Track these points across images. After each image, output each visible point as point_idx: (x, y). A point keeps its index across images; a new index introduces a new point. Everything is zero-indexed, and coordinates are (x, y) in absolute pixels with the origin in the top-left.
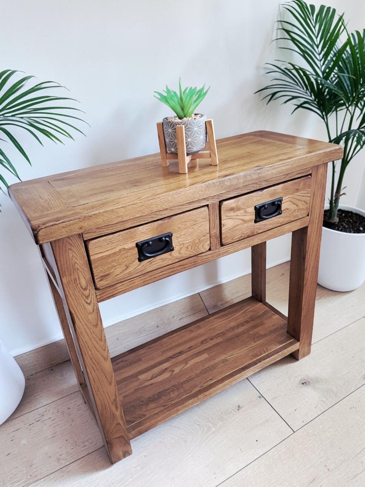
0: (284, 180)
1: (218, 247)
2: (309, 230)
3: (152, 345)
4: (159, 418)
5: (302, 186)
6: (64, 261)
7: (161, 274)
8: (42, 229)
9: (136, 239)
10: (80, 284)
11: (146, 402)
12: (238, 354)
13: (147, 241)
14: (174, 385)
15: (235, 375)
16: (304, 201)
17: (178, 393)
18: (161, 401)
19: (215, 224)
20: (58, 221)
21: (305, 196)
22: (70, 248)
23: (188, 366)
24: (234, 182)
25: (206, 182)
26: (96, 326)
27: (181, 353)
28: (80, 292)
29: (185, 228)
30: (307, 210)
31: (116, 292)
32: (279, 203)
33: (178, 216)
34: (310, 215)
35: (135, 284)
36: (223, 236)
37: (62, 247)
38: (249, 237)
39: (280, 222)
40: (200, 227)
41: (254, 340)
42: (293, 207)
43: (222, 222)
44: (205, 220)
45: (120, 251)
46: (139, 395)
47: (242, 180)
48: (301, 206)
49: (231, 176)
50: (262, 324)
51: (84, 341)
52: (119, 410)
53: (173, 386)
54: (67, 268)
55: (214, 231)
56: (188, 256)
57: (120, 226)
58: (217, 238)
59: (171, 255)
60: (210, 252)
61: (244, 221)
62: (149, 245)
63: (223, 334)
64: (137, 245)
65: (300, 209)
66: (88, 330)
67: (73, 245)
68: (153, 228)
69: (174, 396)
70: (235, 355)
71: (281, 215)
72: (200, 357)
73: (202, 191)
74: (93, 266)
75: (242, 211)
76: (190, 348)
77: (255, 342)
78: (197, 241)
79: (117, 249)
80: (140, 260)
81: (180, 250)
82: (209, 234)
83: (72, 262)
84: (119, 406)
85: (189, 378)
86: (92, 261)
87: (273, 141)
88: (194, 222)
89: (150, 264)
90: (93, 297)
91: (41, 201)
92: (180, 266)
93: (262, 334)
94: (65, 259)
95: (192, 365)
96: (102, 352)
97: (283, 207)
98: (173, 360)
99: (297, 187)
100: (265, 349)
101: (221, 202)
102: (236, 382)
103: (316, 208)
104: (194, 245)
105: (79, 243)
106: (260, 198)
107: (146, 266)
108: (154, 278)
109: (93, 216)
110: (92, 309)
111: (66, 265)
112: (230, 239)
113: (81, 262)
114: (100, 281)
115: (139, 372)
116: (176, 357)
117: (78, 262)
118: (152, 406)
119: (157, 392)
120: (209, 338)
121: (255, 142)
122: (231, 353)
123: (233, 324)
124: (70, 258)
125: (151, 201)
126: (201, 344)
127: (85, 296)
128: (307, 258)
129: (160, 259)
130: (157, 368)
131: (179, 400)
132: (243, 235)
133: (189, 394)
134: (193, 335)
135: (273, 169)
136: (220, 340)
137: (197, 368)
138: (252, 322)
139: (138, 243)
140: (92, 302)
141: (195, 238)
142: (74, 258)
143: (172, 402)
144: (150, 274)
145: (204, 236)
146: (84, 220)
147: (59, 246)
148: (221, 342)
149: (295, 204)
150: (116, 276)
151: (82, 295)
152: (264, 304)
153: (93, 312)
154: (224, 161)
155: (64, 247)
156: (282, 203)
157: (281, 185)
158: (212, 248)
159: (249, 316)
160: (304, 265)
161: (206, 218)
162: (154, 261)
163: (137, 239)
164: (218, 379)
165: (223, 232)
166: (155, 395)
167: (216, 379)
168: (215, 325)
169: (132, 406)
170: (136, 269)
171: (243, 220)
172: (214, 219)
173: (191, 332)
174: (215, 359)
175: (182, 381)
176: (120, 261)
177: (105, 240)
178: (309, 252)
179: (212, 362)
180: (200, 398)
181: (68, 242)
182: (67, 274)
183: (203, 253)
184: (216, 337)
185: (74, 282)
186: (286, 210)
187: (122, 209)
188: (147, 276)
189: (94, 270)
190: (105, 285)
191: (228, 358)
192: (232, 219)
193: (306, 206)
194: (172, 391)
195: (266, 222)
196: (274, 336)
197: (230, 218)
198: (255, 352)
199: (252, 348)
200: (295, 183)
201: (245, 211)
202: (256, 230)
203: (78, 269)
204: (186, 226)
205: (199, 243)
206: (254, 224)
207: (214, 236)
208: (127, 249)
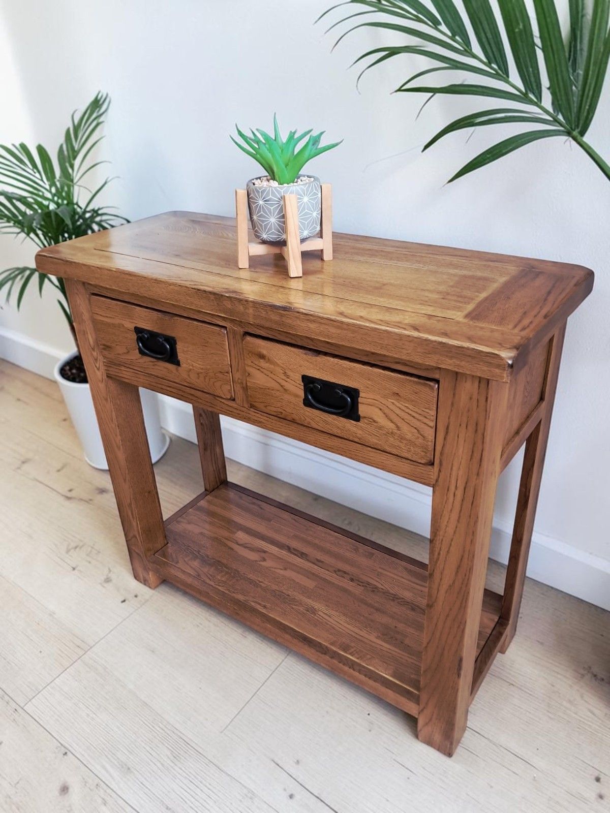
1: (244, 405)
2: (436, 498)
5: (411, 394)
7: (168, 389)
9: (134, 321)
10: (88, 340)
11: (199, 556)
12: (338, 624)
13: (145, 331)
14: (238, 571)
16: (415, 428)
17: (225, 580)
18: (205, 569)
19: (238, 364)
21: (418, 420)
22: (77, 292)
23: (282, 572)
27: (302, 555)
29: (193, 344)
30: (428, 453)
31: (121, 375)
33: (183, 320)
34: (436, 468)
35: (141, 380)
38: (294, 421)
39: (358, 436)
40: (213, 354)
42: (388, 424)
44: (221, 348)
45: (119, 325)
48: (409, 434)
53: (236, 570)
55: (237, 375)
56: (200, 387)
58: (242, 389)
59: (177, 370)
60: (234, 405)
61: (285, 389)
62: (144, 338)
63: (375, 589)
64: (136, 329)
65: (407, 440)
66: (99, 398)
68: (153, 318)
69: (219, 578)
70: (331, 620)
71: (359, 423)
72: (304, 578)
75: (279, 370)
77: (378, 637)
78: (211, 374)
79: (116, 322)
80: (141, 352)
81: (188, 372)
82: (230, 375)
85: (258, 582)
88: (206, 342)
89: (154, 366)
90: (101, 363)
92: (191, 394)
93: (405, 642)
95: (285, 576)
96: (114, 435)
97: (364, 411)
98: (285, 552)
99: (395, 389)
100: (369, 656)
101: (244, 334)
103: (456, 464)
104: (208, 377)
106: (311, 365)
107: (149, 365)
110: (101, 377)
113: (87, 315)
114: (104, 349)
115: (247, 528)
116: (293, 553)
117: (84, 313)
118: (196, 563)
119: (219, 560)
120: (353, 575)
122: (334, 613)
123: (406, 594)
124: (78, 304)
126: (335, 571)
127: (94, 357)
129: (165, 368)
130: (262, 542)
132: (284, 412)
133: (227, 592)
134: (349, 555)
135: (309, 320)
137: (281, 583)
140: (101, 369)
141: (208, 367)
142: (81, 307)
144: (157, 380)
145: (221, 372)
149: (392, 421)
150: (118, 354)
151: (91, 354)
153: (103, 381)
156: (359, 401)
158: (237, 401)
161: (222, 346)
162: (158, 366)
163: (136, 322)
165: (248, 384)
166: (214, 559)
167: (268, 612)
168: (388, 574)
170: (137, 361)
171: (282, 386)
172: (236, 355)
173: (355, 550)
174: (309, 597)
175: (248, 577)
176: (120, 339)
177: (104, 303)
179: (302, 597)
181: (75, 284)
182: (78, 320)
183: (222, 398)
185: (85, 334)
186: (370, 420)
188: (152, 379)
191: (320, 613)
192: (262, 372)
193: (420, 440)
194: (227, 573)
195: (327, 416)
196: (413, 661)
197: (258, 369)
198: (353, 644)
199: (358, 637)
200: (391, 378)
201: (285, 373)
202: (308, 420)
203: (85, 321)
204: (193, 340)
205: (215, 380)
206: (303, 405)
207: (239, 383)
208: (126, 327)
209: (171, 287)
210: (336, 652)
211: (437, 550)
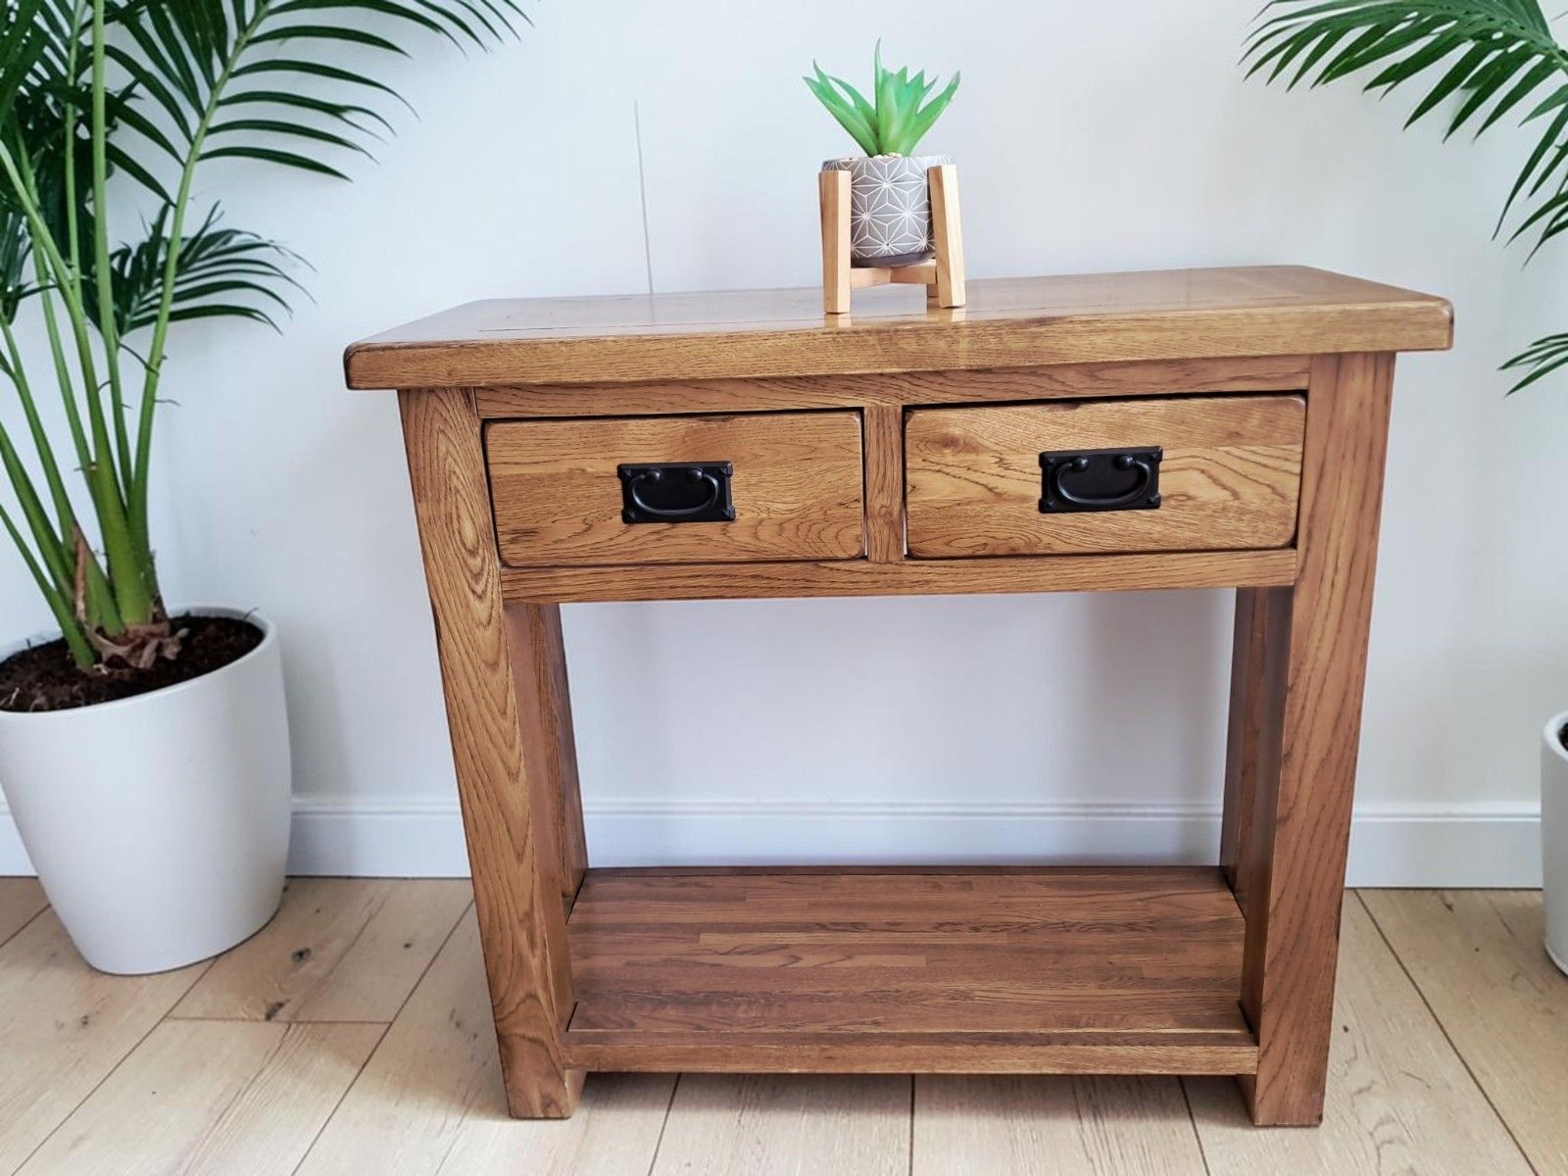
1: (895, 558)
2: (1300, 605)
5: (1261, 426)
6: (424, 458)
7: (691, 582)
8: (359, 352)
9: (618, 453)
10: (460, 533)
11: (665, 999)
12: (1018, 996)
13: (649, 467)
14: (768, 993)
16: (1269, 486)
17: (759, 1015)
18: (702, 1014)
19: (886, 475)
21: (1275, 469)
22: (442, 427)
23: (847, 964)
26: (494, 667)
27: (856, 927)
28: (458, 556)
29: (777, 463)
30: (1286, 524)
32: (1146, 465)
33: (754, 418)
34: (1300, 547)
35: (612, 586)
37: (422, 420)
38: (1014, 554)
39: (1153, 536)
40: (827, 470)
41: (1105, 980)
42: (1215, 495)
43: (911, 477)
44: (850, 454)
45: (572, 474)
46: (664, 977)
48: (1256, 501)
50: (1174, 950)
51: (458, 696)
52: (538, 952)
53: (762, 993)
54: (432, 480)
55: (882, 499)
56: (779, 551)
57: (575, 403)
58: (889, 525)
59: (724, 532)
60: (866, 565)
61: (997, 494)
62: (651, 480)
63: (1024, 929)
64: (621, 471)
65: (1251, 512)
66: (470, 669)
67: (451, 422)
68: (672, 435)
69: (744, 1016)
70: (1006, 995)
71: (1157, 511)
72: (897, 957)
74: (496, 495)
75: (988, 459)
77: (1100, 987)
78: (815, 515)
79: (563, 467)
80: (627, 519)
81: (756, 527)
82: (861, 504)
83: (444, 468)
84: (539, 941)
85: (821, 994)
86: (494, 481)
88: (807, 449)
89: (658, 540)
90: (490, 581)
92: (753, 577)
93: (1146, 976)
94: (428, 454)
95: (859, 968)
96: (504, 748)
97: (1165, 484)
98: (824, 935)
99: (1232, 426)
100: (1117, 1017)
101: (908, 410)
103: (1336, 527)
104: (806, 525)
105: (466, 422)
106: (1063, 430)
107: (645, 543)
108: (671, 587)
109: (483, 349)
110: (486, 614)
111: (428, 469)
112: (940, 541)
113: (468, 474)
114: (512, 541)
115: (712, 924)
116: (837, 930)
117: (458, 471)
118: (671, 1012)
119: (712, 989)
120: (969, 923)
122: (999, 984)
123: (1078, 916)
124: (441, 455)
126: (936, 928)
127: (471, 571)
128: (1292, 712)
129: (690, 536)
130: (764, 935)
131: (746, 1031)
132: (991, 542)
133: (783, 1030)
134: (933, 897)
137: (865, 979)
138: (1149, 933)
139: (625, 468)
140: (489, 594)
141: (809, 502)
142: (450, 459)
143: (726, 1027)
144: (660, 571)
145: (843, 504)
146: (459, 354)
147: (416, 415)
148: (994, 948)
149: (1224, 487)
150: (555, 542)
151: (463, 564)
153: (489, 623)
155: (427, 423)
156: (1161, 469)
157: (1157, 404)
158: (871, 556)
159: (1151, 914)
161: (848, 447)
162: (673, 537)
163: (625, 454)
164: (898, 1031)
165: (911, 509)
166: (701, 992)
167: (891, 1029)
168: (1020, 900)
169: (627, 992)
170: (612, 543)
171: (992, 490)
172: (881, 458)
173: (935, 887)
174: (936, 980)
175: (798, 993)
176: (570, 504)
177: (531, 433)
178: (1301, 688)
179: (922, 984)
181: (438, 410)
182: (430, 494)
183: (838, 560)
184: (993, 929)
185: (446, 524)
186: (1181, 498)
188: (646, 573)
189: (497, 507)
190: (525, 559)
191: (977, 993)
192: (947, 474)
193: (1278, 505)
194: (749, 1003)
195: (1089, 519)
196: (1186, 995)
197: (939, 471)
198: (1077, 1013)
199: (1075, 999)
200: (1224, 409)
201: (1001, 460)
202: (1046, 540)
203: (458, 491)
204: (778, 455)
205: (825, 524)
206: (1038, 513)
207: (881, 517)
208: (592, 474)
209: (769, 343)
210: (1062, 1034)
211: (1300, 702)
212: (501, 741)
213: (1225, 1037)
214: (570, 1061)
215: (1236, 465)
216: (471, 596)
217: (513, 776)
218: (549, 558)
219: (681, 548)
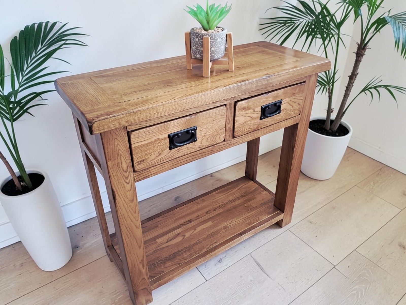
0: (284, 86)
1: (230, 139)
2: (299, 126)
3: (166, 214)
4: (175, 274)
5: (298, 91)
6: (110, 148)
7: (185, 160)
8: (96, 122)
9: (168, 131)
10: (122, 167)
11: (164, 261)
12: (236, 222)
13: (177, 133)
14: (186, 247)
15: (235, 239)
16: (298, 103)
17: (190, 254)
18: (177, 260)
19: (230, 120)
20: (109, 115)
22: (116, 137)
23: (196, 231)
24: (249, 87)
25: (227, 86)
26: (132, 201)
27: (190, 221)
28: (121, 174)
29: (207, 123)
30: (299, 110)
31: (149, 174)
32: (280, 104)
33: (202, 113)
34: (301, 114)
35: (165, 167)
36: (235, 130)
37: (109, 136)
38: (254, 131)
39: (279, 119)
40: (218, 122)
41: (248, 211)
42: (289, 108)
43: (236, 119)
44: (223, 117)
45: (155, 141)
46: (158, 255)
47: (255, 86)
48: (296, 107)
49: (246, 82)
50: (254, 198)
51: (122, 213)
52: (145, 268)
53: (185, 248)
54: (113, 154)
55: (229, 126)
56: (207, 145)
57: (157, 120)
58: (230, 131)
59: (194, 145)
60: (225, 143)
61: (253, 118)
62: (179, 136)
63: (224, 206)
64: (169, 136)
65: (294, 110)
66: (125, 204)
67: (119, 135)
68: (182, 122)
69: (186, 256)
70: (233, 223)
71: (280, 114)
72: (206, 224)
73: (224, 93)
74: (133, 153)
75: (252, 110)
76: (198, 217)
77: (249, 213)
78: (215, 134)
79: (153, 139)
80: (170, 148)
81: (202, 141)
82: (225, 128)
83: (117, 149)
84: (145, 265)
85: (198, 241)
86: (133, 149)
87: (274, 52)
88: (214, 118)
89: (178, 151)
90: (131, 177)
91: (89, 96)
92: (200, 154)
93: (254, 206)
95: (199, 231)
96: (135, 222)
97: (282, 107)
98: (184, 227)
99: (294, 92)
100: (257, 218)
101: (236, 103)
102: (235, 244)
103: (306, 109)
104: (213, 137)
105: (124, 134)
106: (266, 100)
107: (175, 153)
108: (180, 163)
109: (137, 112)
110: (130, 187)
111: (111, 151)
112: (241, 132)
113: (124, 149)
114: (138, 165)
115: (156, 236)
116: (187, 224)
117: (121, 149)
118: (169, 264)
119: (172, 253)
120: (212, 209)
121: (259, 52)
122: (230, 221)
123: (231, 198)
124: (116, 146)
125: (184, 101)
126: (206, 214)
127: (125, 177)
128: (296, 148)
129: (186, 148)
130: (171, 233)
131: (190, 259)
132: (250, 129)
133: (198, 255)
134: (199, 206)
135: (279, 77)
136: (221, 210)
137: (203, 233)
138: (246, 196)
139: (170, 135)
140: (131, 181)
141: (214, 131)
142: (118, 146)
143: (185, 260)
144: (177, 160)
145: (221, 129)
146: (130, 115)
147: (107, 136)
148: (222, 213)
149: (291, 105)
150: (151, 161)
151: (123, 176)
152: (255, 182)
153: (131, 190)
154: (238, 68)
155: (111, 137)
156: (282, 104)
157: (282, 90)
158: (226, 140)
159: (243, 192)
160: (293, 154)
161: (224, 115)
162: (181, 150)
163: (170, 131)
164: (221, 242)
165: (235, 127)
168: (217, 199)
169: (153, 264)
170: (166, 156)
172: (230, 116)
173: (198, 204)
174: (217, 226)
175: (192, 244)
176: (155, 149)
177: (144, 132)
178: (297, 143)
179: (216, 228)
180: (207, 258)
181: (114, 132)
182: (112, 159)
183: (219, 143)
184: (218, 208)
185: (118, 166)
186: (284, 110)
187: (161, 106)
188: (175, 161)
189: (134, 156)
190: (142, 168)
191: (228, 225)
192: (243, 116)
193: (299, 107)
194: (185, 252)
196: (264, 208)
198: (249, 221)
199: (246, 218)
200: (293, 88)
201: (254, 110)
202: (260, 126)
203: (121, 155)
204: (208, 121)
205: (217, 135)
206: (259, 120)
207: (228, 130)
208: (161, 139)
210: (251, 227)
211: (297, 146)
212: (134, 220)
213: (277, 214)
214: (153, 288)
215: (294, 100)
216: (125, 184)
217: (137, 228)
218: (149, 166)
219: (184, 152)
